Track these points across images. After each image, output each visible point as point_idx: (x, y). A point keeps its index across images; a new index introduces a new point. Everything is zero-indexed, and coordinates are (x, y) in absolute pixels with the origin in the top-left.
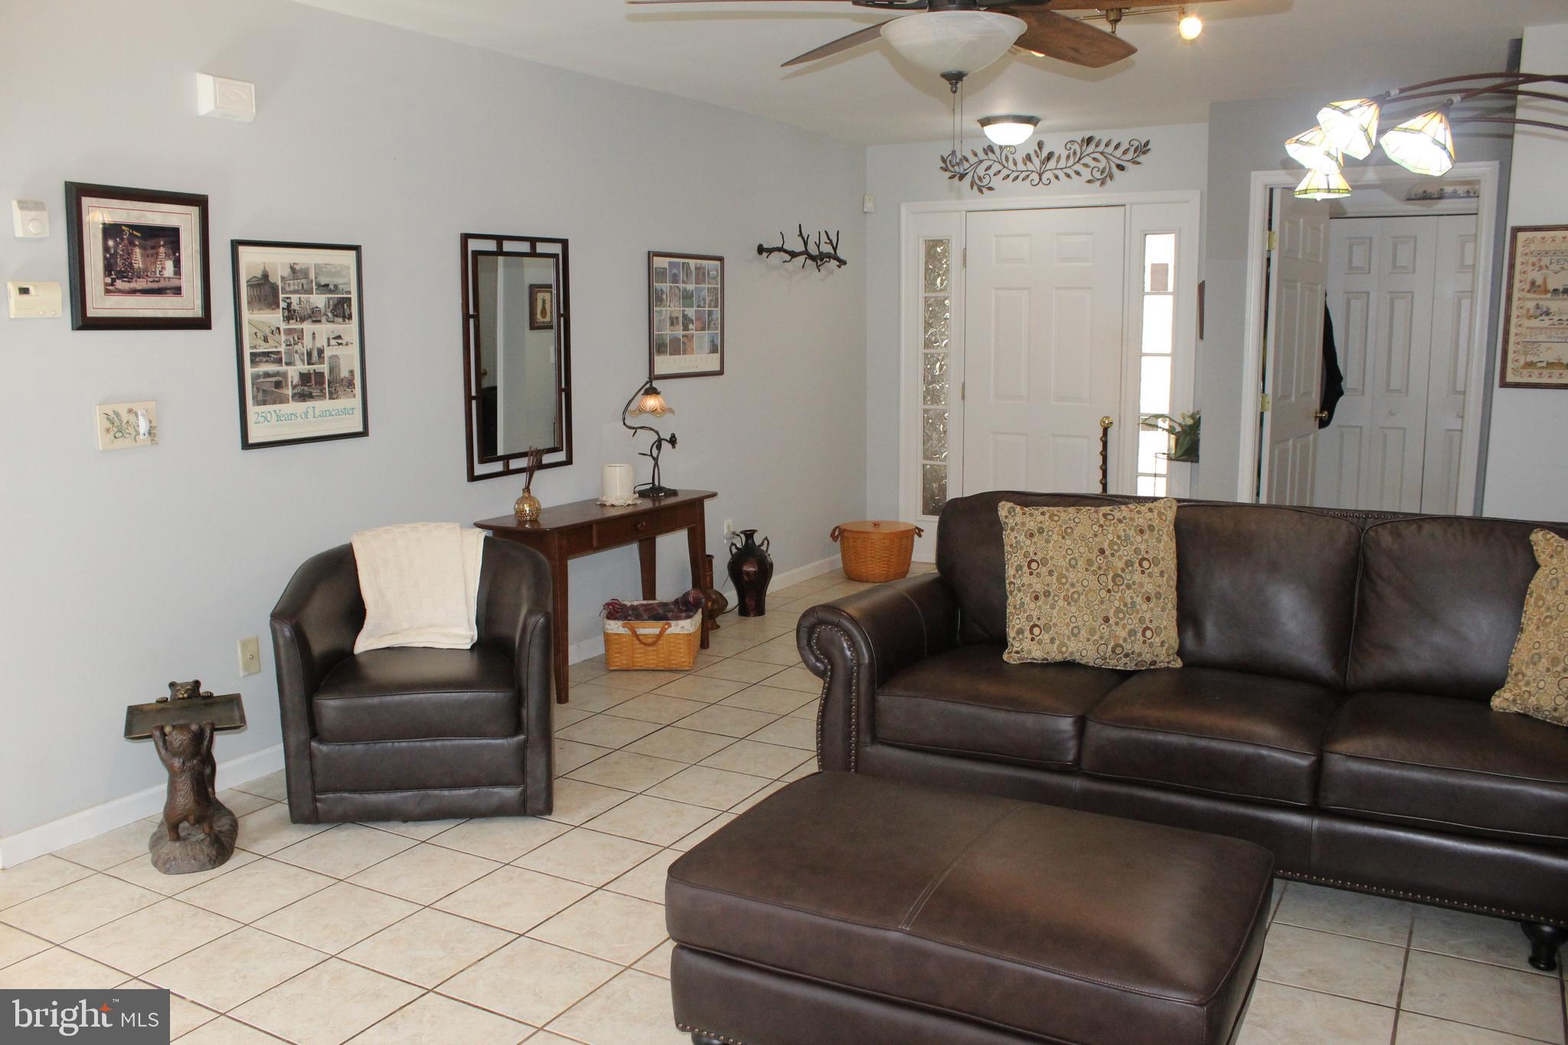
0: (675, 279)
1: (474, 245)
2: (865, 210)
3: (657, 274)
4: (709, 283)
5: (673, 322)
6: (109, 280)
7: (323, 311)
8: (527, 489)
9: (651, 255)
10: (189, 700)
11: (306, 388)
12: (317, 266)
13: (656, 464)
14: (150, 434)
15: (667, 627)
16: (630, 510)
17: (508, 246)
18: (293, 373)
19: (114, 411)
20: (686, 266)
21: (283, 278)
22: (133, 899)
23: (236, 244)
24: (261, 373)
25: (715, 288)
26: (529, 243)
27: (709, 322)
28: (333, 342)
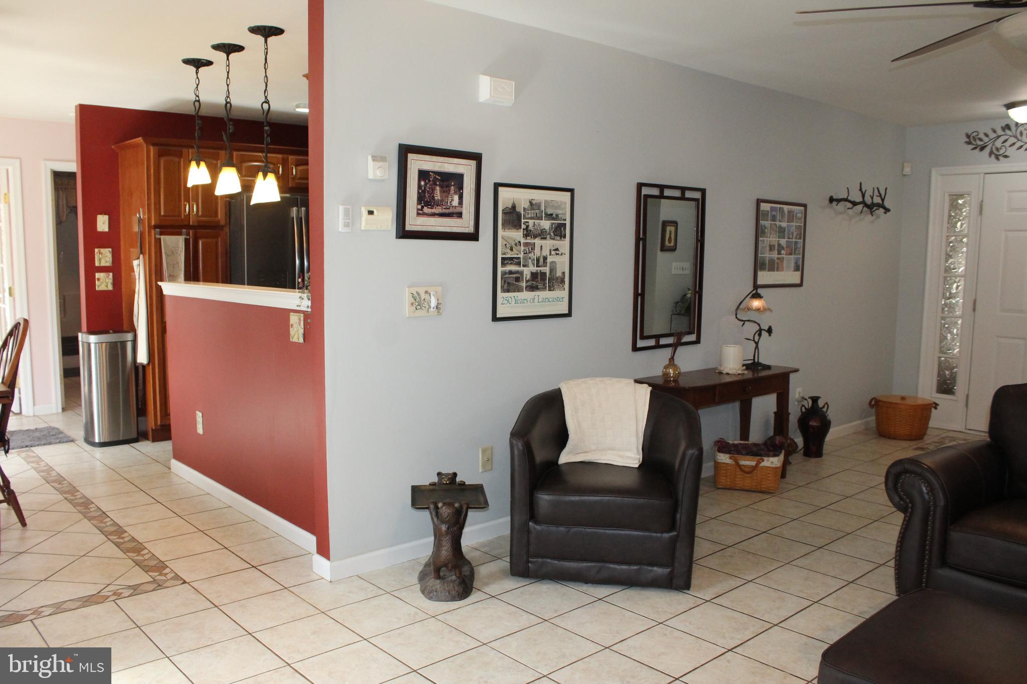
0: (774, 219)
1: (645, 191)
2: (904, 173)
3: (762, 214)
4: (796, 222)
5: (771, 248)
6: (420, 207)
7: (548, 232)
8: (672, 359)
9: (759, 201)
10: (449, 485)
11: (534, 283)
12: (546, 201)
13: (757, 347)
14: (437, 308)
15: (761, 461)
16: (740, 378)
17: (667, 193)
18: (527, 272)
19: (417, 292)
20: (782, 210)
21: (524, 209)
22: (410, 614)
23: (497, 186)
24: (507, 271)
25: (800, 226)
26: (680, 191)
27: (795, 249)
28: (553, 253)
